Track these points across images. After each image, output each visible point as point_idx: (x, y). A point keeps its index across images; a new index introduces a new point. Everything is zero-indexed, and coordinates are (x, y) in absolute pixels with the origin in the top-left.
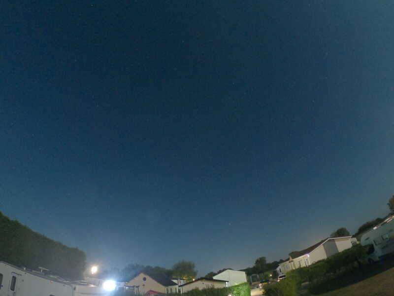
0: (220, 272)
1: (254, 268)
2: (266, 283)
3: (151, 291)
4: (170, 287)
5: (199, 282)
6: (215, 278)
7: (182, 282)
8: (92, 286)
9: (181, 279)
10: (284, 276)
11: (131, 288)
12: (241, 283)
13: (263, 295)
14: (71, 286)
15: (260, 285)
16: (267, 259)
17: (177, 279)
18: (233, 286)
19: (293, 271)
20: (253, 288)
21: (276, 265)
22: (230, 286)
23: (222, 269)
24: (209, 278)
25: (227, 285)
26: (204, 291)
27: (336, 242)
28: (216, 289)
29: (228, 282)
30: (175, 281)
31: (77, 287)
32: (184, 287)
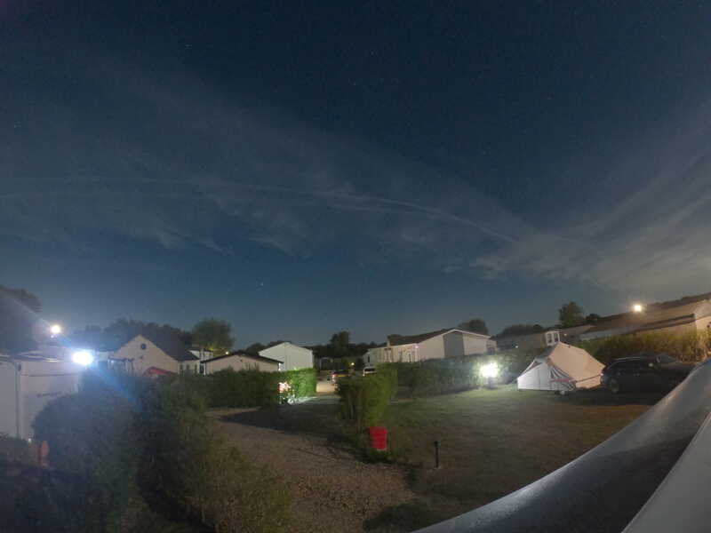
0: (272, 345)
1: (328, 346)
2: (343, 376)
3: (153, 368)
4: (185, 364)
5: (236, 358)
6: (262, 353)
7: (207, 356)
8: (52, 360)
9: (205, 350)
10: (373, 370)
11: (120, 363)
12: (303, 368)
13: (335, 393)
14: (14, 364)
15: (334, 376)
16: (351, 336)
17: (198, 350)
18: (289, 372)
19: (388, 365)
20: (320, 380)
21: (363, 349)
22: (285, 370)
23: (275, 340)
24: (253, 352)
25: (281, 368)
26: (242, 373)
27: (464, 338)
28: (260, 373)
29: (282, 363)
30: (195, 353)
31: (24, 364)
32: (208, 364)
